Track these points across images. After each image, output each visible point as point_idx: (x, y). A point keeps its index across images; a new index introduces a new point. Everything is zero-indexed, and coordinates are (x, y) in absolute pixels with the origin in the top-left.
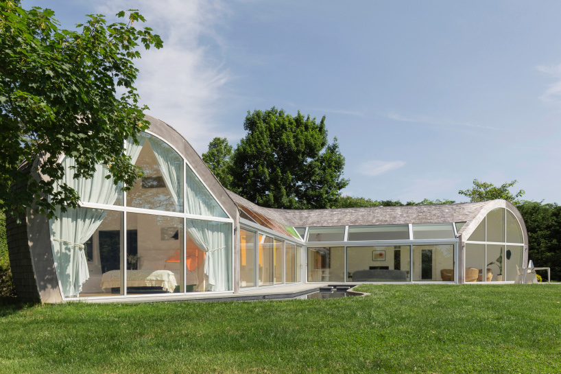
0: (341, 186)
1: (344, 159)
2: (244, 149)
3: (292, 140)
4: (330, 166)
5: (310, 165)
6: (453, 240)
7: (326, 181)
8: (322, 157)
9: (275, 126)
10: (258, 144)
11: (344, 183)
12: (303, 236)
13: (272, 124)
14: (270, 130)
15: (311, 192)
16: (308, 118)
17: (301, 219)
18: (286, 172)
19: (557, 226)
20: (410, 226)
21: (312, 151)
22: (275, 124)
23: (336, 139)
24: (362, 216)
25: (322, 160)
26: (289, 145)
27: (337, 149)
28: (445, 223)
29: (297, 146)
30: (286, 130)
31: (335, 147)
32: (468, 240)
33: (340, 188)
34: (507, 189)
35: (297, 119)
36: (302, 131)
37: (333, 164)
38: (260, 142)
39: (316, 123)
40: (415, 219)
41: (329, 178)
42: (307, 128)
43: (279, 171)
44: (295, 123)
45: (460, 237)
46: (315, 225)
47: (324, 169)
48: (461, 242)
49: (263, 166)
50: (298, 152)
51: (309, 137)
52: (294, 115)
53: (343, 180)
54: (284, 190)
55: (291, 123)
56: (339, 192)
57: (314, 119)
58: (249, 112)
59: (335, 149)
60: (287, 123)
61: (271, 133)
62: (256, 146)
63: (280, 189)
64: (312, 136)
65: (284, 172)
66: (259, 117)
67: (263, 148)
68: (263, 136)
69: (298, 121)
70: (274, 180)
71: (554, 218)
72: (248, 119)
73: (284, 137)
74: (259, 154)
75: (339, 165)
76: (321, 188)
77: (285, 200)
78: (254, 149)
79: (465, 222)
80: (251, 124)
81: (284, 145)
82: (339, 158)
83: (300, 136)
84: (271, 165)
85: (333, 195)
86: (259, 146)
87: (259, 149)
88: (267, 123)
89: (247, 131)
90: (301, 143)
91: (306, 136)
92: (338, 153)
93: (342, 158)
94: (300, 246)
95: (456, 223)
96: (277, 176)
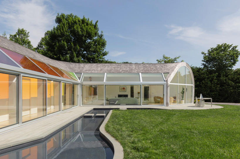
0: (105, 54)
1: (106, 42)
2: (54, 32)
3: (79, 30)
4: (99, 44)
5: (89, 43)
6: (163, 82)
7: (97, 51)
8: (95, 40)
9: (71, 22)
10: (61, 30)
11: (106, 53)
12: (79, 78)
13: (70, 21)
14: (69, 24)
15: (89, 56)
16: (88, 20)
17: (79, 68)
18: (76, 45)
19: (199, 76)
20: (140, 74)
21: (90, 36)
22: (71, 21)
23: (102, 32)
24: (114, 68)
25: (95, 41)
26: (78, 32)
27: (103, 37)
28: (158, 73)
29: (82, 32)
30: (76, 24)
31: (102, 36)
32: (171, 83)
33: (104, 56)
34: (177, 60)
35: (83, 20)
36: (85, 26)
37: (101, 43)
38: (63, 29)
39: (93, 23)
40: (142, 70)
41: (98, 50)
42: (87, 24)
43: (73, 44)
44: (81, 21)
45: (167, 81)
46: (87, 72)
47: (96, 46)
48: (167, 84)
49: (64, 41)
50: (83, 35)
51: (88, 29)
52: (81, 18)
53: (105, 52)
54: (75, 54)
55: (79, 21)
56: (104, 57)
57: (92, 21)
58: (58, 14)
59: (102, 37)
60: (77, 21)
61: (69, 25)
62: (61, 31)
63: (73, 53)
64: (90, 28)
65: (75, 45)
66: (63, 18)
67: (64, 32)
68: (64, 26)
69: (83, 21)
70: (70, 49)
71: (197, 72)
72: (57, 18)
73: (75, 27)
74: (62, 35)
75: (103, 44)
76: (94, 54)
77: (76, 59)
78: (59, 32)
79: (169, 73)
80: (59, 20)
81: (75, 31)
82: (104, 41)
83: (84, 28)
84: (68, 41)
85: (100, 58)
86: (62, 31)
87: (62, 32)
88: (67, 21)
89: (57, 24)
90: (84, 31)
91: (87, 28)
92: (103, 39)
93: (105, 41)
94: (77, 84)
95: (164, 73)
96: (71, 47)
